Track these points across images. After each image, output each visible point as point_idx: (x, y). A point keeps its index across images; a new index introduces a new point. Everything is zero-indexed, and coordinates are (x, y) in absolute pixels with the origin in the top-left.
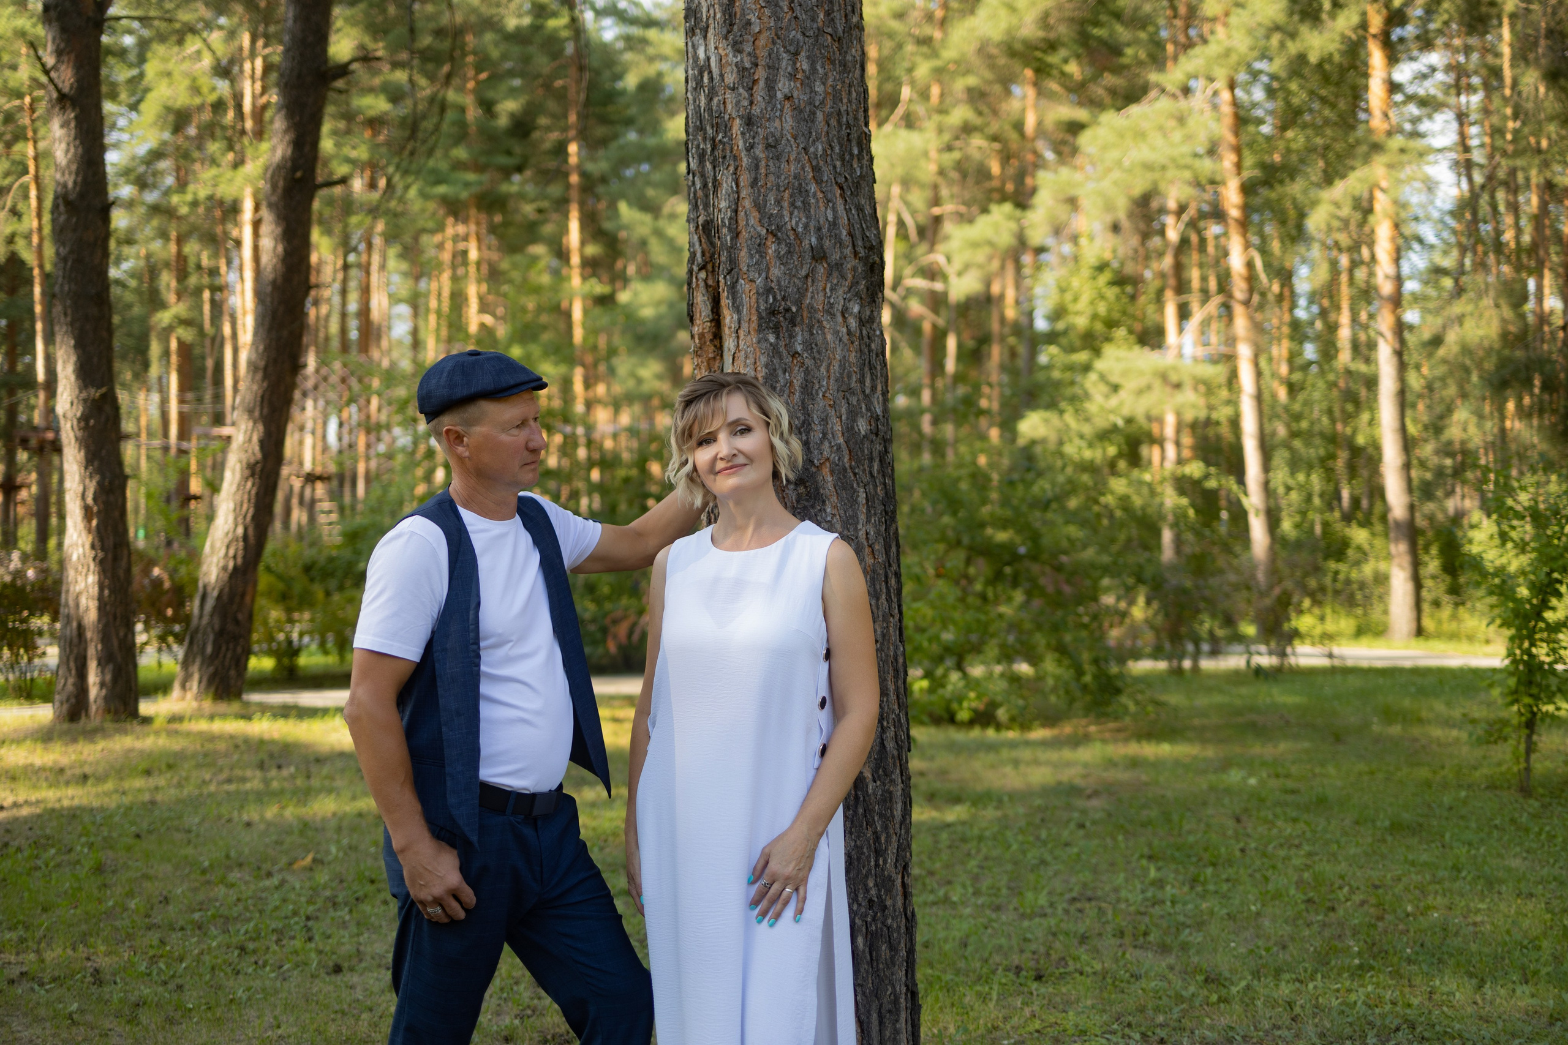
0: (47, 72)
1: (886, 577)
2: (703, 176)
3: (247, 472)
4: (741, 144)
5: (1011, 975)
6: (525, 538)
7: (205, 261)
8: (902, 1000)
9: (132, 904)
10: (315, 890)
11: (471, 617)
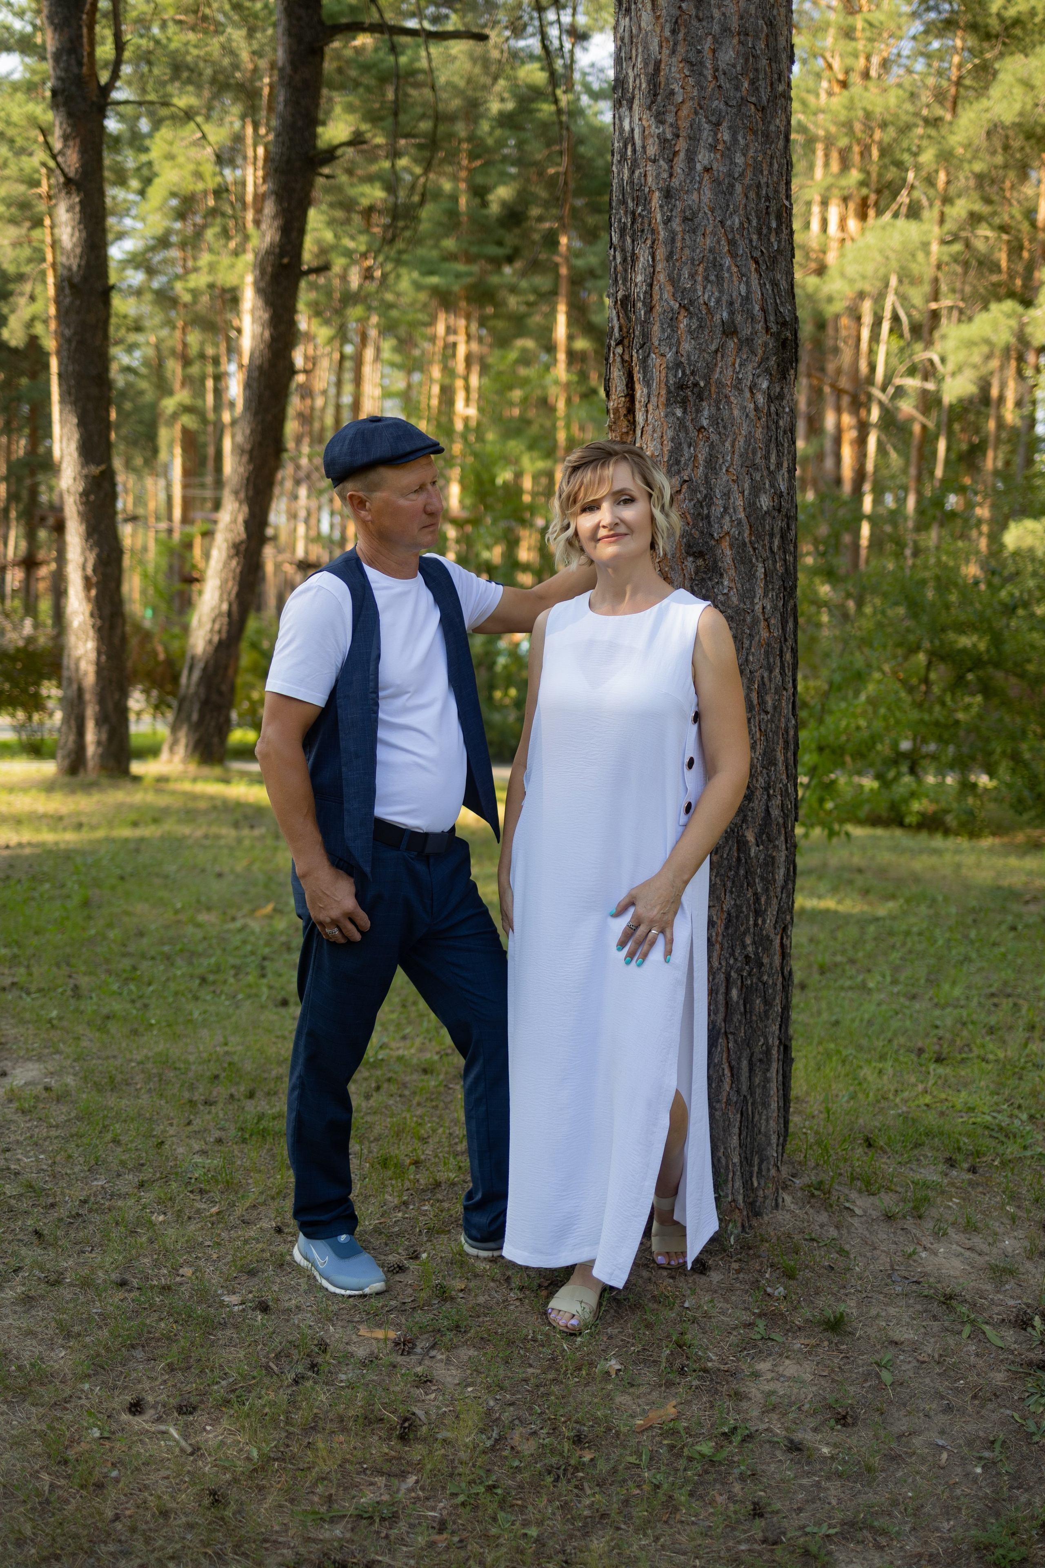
0: (54, 157)
1: (781, 651)
2: (623, 250)
3: (232, 551)
4: (659, 217)
5: (913, 1056)
6: (427, 597)
7: (210, 351)
8: (774, 1052)
9: (112, 934)
10: (272, 935)
11: (372, 668)
